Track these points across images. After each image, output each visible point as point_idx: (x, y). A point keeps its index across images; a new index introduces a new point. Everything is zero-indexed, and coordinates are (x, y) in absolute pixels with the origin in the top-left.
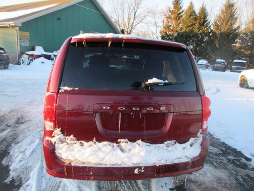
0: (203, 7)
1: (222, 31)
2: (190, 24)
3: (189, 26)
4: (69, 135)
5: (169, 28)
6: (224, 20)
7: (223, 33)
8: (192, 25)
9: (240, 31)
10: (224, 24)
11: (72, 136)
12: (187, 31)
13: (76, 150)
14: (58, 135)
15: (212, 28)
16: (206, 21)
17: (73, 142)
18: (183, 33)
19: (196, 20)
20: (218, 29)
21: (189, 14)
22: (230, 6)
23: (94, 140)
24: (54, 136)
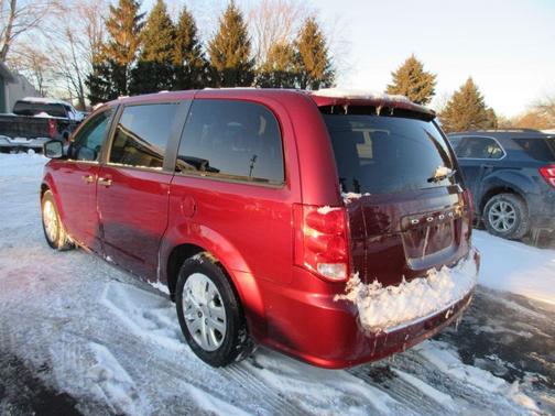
0: (185, 12)
1: (228, 65)
2: (163, 46)
3: (161, 50)
4: (370, 281)
5: (115, 49)
6: (228, 45)
7: (229, 69)
8: (167, 48)
9: (256, 67)
10: (230, 53)
11: (376, 282)
12: (160, 59)
13: (385, 304)
14: (357, 285)
15: (207, 57)
16: (195, 42)
17: (378, 292)
18: (150, 63)
19: (174, 37)
20: (219, 60)
21: (158, 22)
22: (234, 19)
23: (404, 280)
24: (349, 291)
